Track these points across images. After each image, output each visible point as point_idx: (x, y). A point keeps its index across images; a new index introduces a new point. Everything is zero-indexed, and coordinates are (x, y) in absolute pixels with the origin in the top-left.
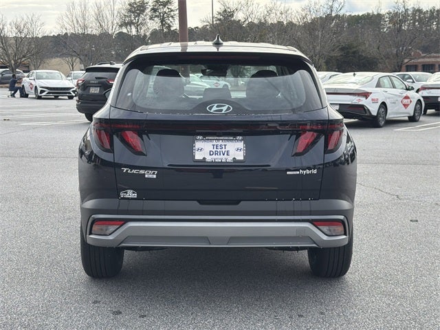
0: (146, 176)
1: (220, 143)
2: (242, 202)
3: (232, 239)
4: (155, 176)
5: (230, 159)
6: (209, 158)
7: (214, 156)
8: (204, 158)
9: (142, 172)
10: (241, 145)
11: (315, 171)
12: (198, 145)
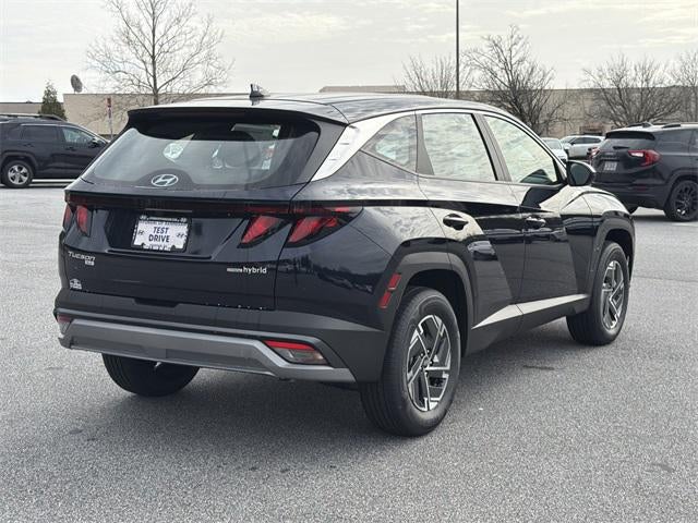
0: (86, 263)
1: (164, 225)
4: (93, 264)
5: (168, 247)
6: (148, 245)
7: (153, 242)
8: (143, 244)
9: (83, 257)
10: (184, 229)
11: (264, 271)
12: (141, 226)
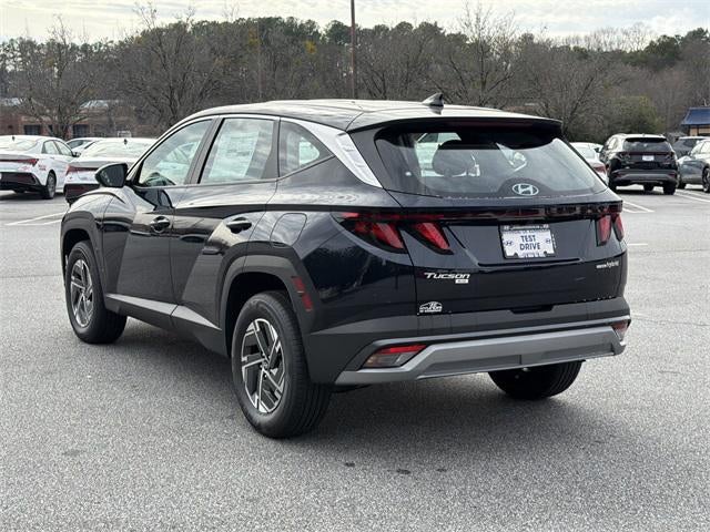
0: (457, 282)
1: (528, 233)
2: (555, 307)
3: (548, 354)
4: (467, 281)
5: (541, 253)
6: (521, 254)
7: (525, 251)
8: (516, 254)
9: (451, 276)
10: (548, 235)
11: (617, 263)
12: (506, 237)
